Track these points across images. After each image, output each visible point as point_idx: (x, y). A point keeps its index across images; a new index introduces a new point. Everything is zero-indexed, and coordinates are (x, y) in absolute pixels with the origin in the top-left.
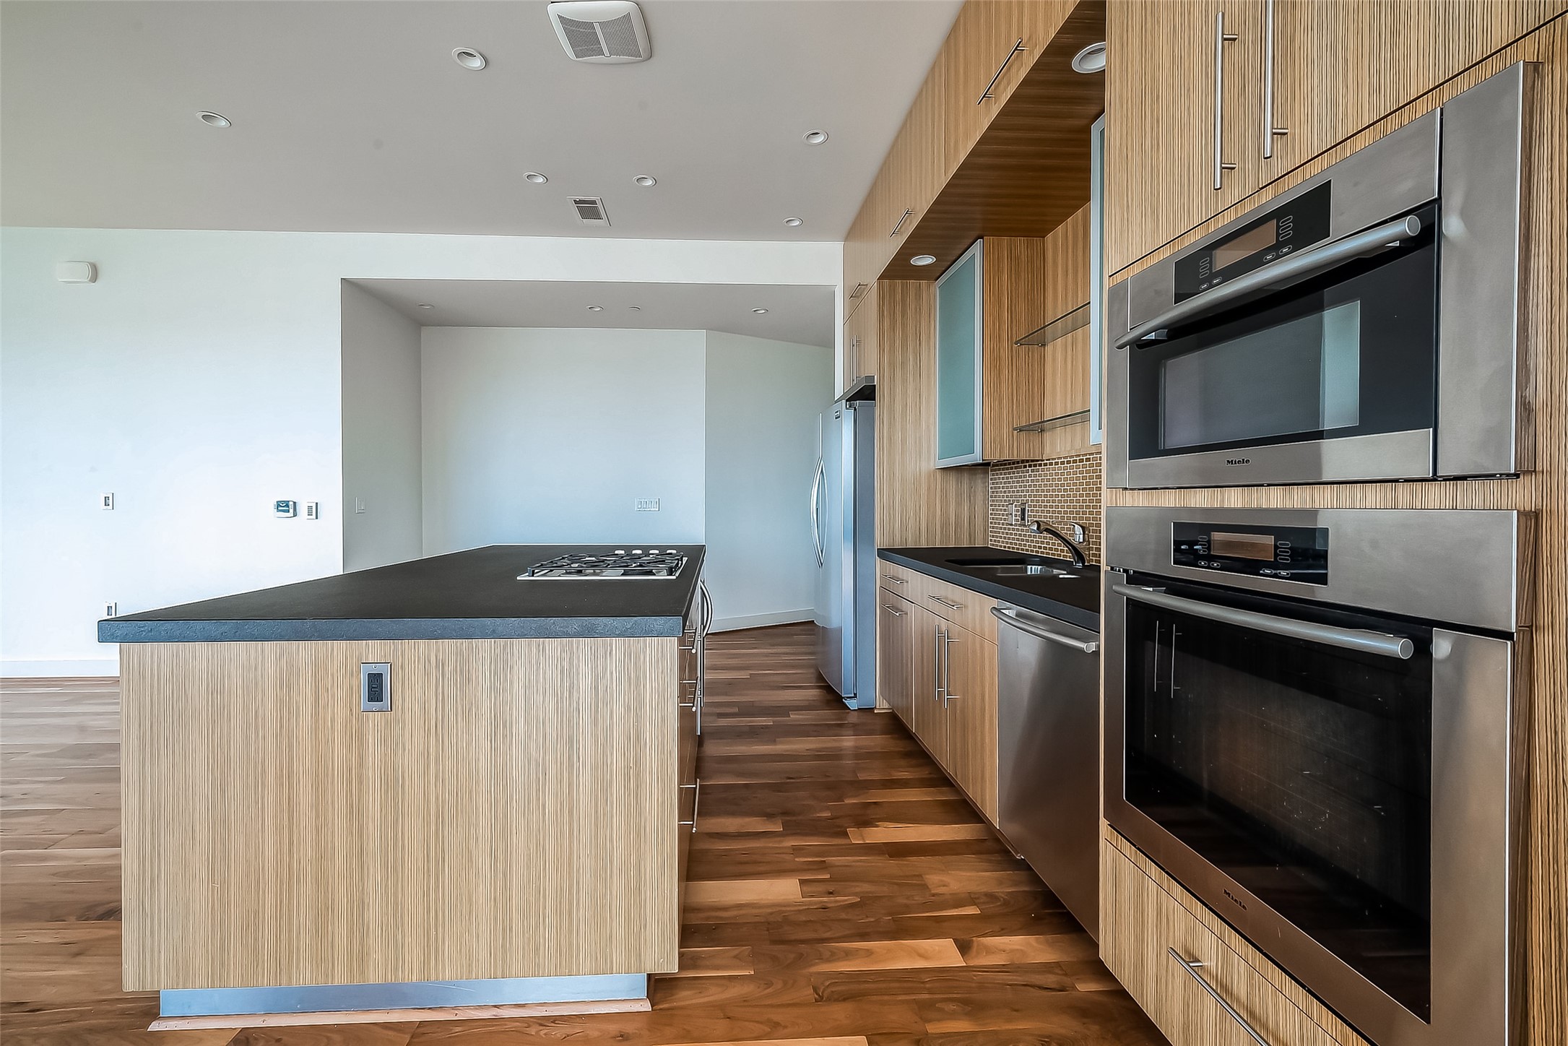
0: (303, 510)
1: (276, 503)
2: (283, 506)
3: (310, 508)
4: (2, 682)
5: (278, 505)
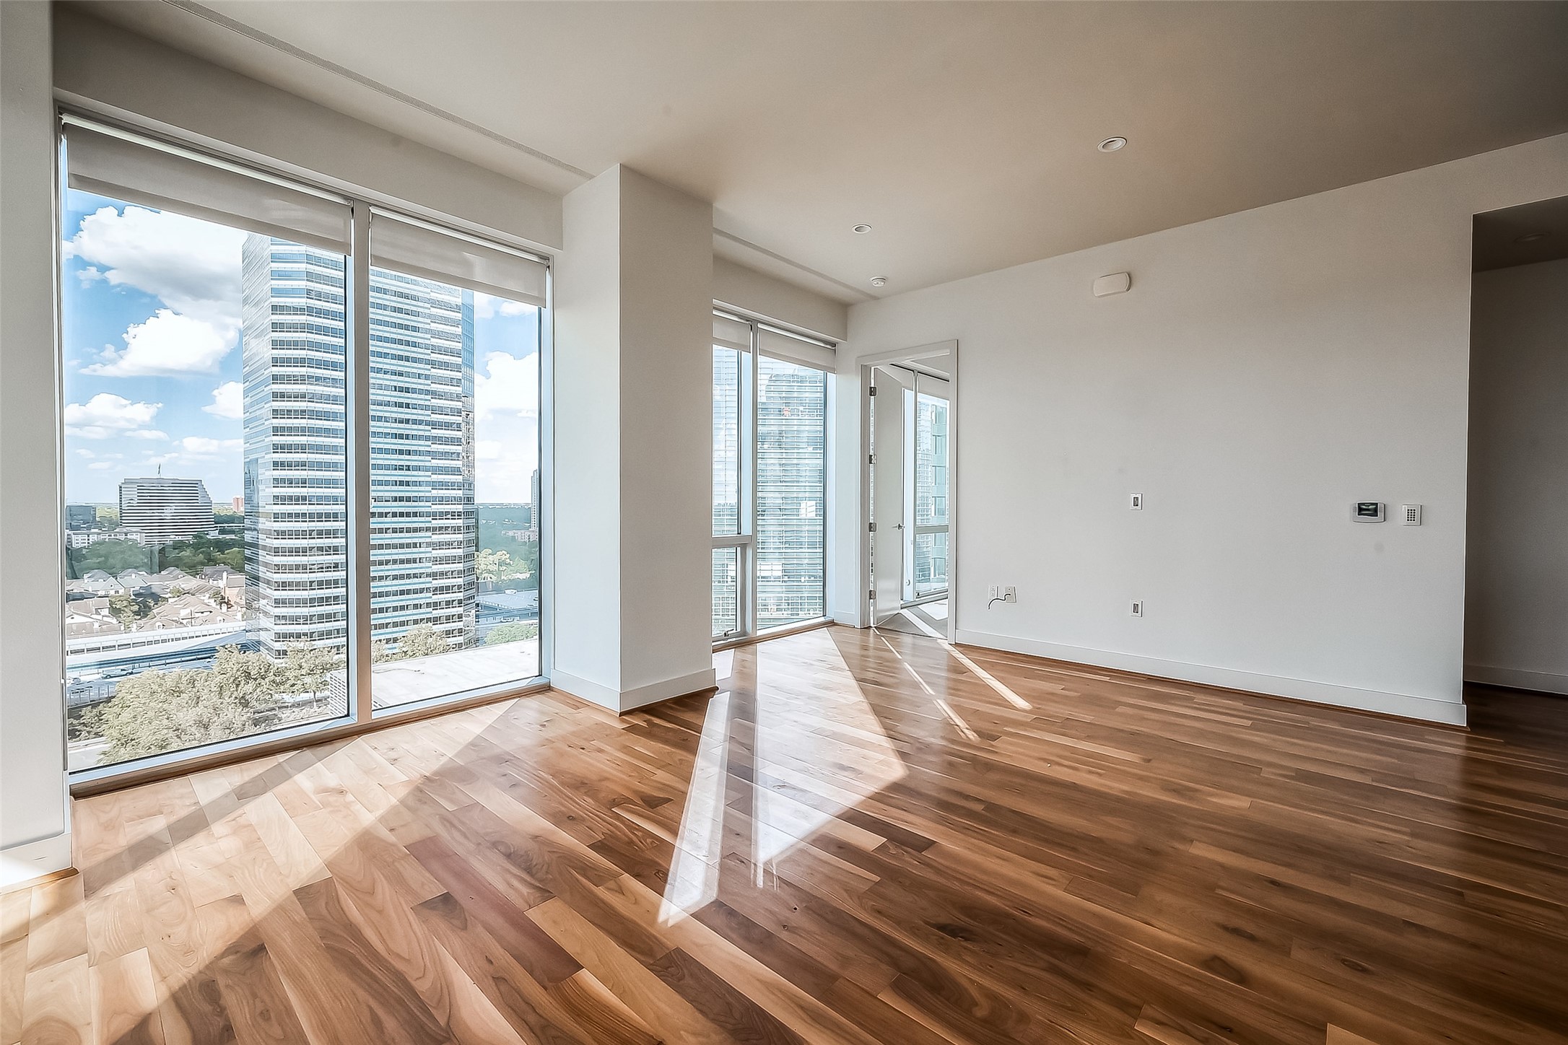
0: (1399, 515)
1: (1356, 506)
2: (1368, 510)
3: (1411, 512)
5: (1359, 507)
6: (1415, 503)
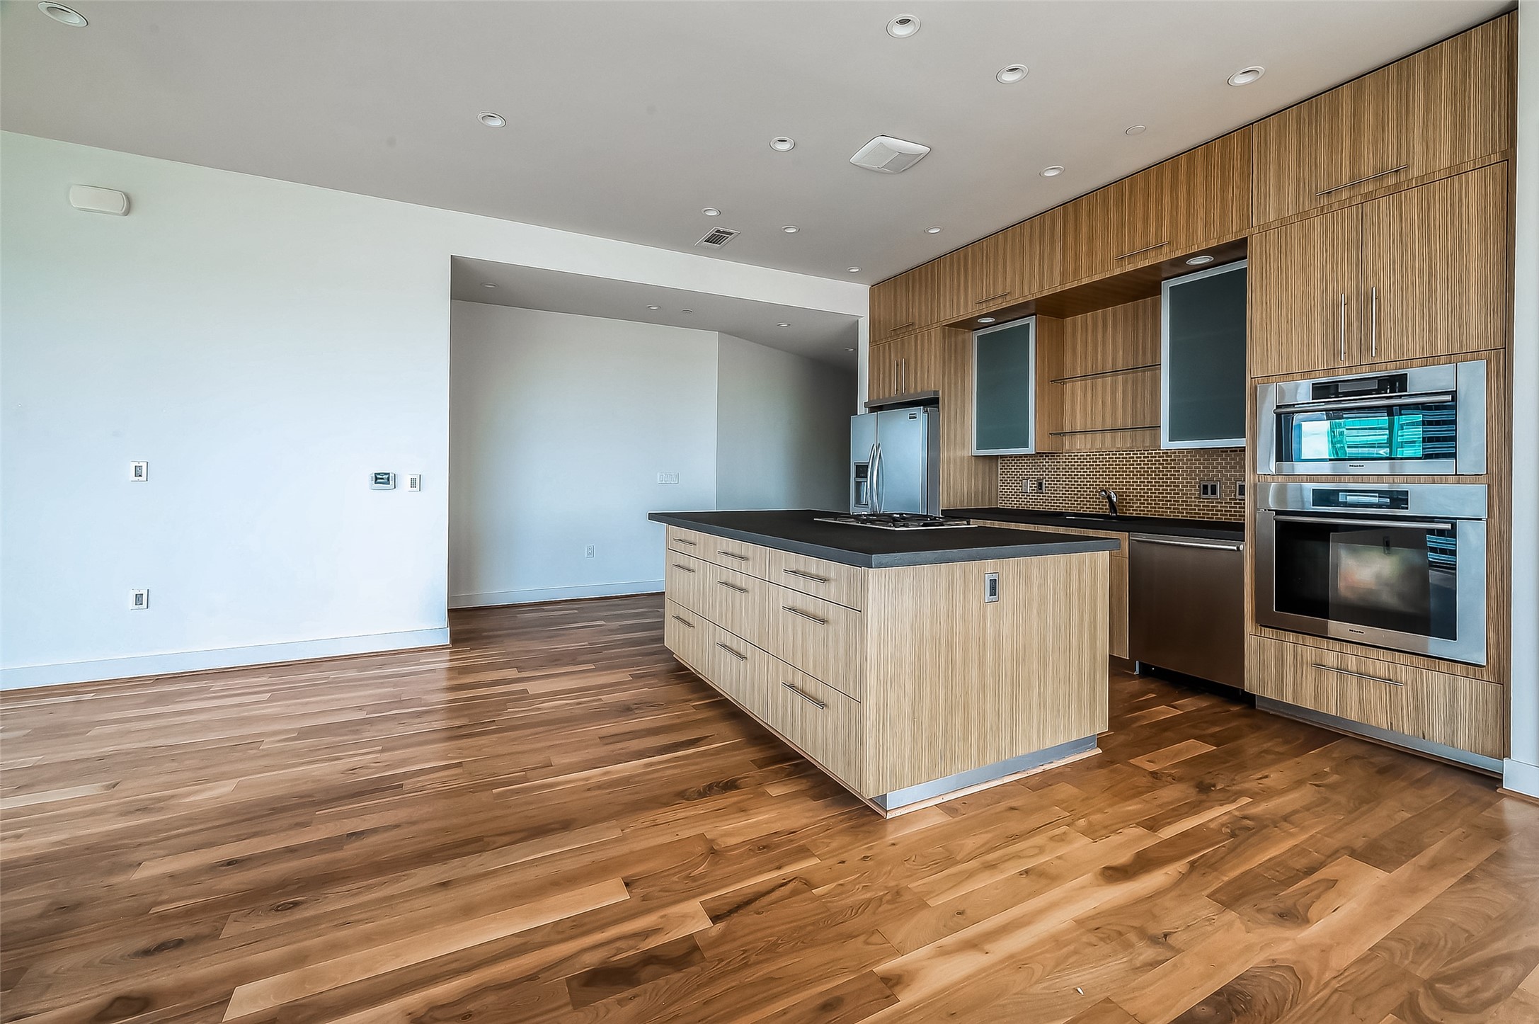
0: (404, 482)
1: (374, 476)
2: (382, 479)
3: (413, 480)
4: (2, 696)
5: (376, 477)
6: (416, 472)
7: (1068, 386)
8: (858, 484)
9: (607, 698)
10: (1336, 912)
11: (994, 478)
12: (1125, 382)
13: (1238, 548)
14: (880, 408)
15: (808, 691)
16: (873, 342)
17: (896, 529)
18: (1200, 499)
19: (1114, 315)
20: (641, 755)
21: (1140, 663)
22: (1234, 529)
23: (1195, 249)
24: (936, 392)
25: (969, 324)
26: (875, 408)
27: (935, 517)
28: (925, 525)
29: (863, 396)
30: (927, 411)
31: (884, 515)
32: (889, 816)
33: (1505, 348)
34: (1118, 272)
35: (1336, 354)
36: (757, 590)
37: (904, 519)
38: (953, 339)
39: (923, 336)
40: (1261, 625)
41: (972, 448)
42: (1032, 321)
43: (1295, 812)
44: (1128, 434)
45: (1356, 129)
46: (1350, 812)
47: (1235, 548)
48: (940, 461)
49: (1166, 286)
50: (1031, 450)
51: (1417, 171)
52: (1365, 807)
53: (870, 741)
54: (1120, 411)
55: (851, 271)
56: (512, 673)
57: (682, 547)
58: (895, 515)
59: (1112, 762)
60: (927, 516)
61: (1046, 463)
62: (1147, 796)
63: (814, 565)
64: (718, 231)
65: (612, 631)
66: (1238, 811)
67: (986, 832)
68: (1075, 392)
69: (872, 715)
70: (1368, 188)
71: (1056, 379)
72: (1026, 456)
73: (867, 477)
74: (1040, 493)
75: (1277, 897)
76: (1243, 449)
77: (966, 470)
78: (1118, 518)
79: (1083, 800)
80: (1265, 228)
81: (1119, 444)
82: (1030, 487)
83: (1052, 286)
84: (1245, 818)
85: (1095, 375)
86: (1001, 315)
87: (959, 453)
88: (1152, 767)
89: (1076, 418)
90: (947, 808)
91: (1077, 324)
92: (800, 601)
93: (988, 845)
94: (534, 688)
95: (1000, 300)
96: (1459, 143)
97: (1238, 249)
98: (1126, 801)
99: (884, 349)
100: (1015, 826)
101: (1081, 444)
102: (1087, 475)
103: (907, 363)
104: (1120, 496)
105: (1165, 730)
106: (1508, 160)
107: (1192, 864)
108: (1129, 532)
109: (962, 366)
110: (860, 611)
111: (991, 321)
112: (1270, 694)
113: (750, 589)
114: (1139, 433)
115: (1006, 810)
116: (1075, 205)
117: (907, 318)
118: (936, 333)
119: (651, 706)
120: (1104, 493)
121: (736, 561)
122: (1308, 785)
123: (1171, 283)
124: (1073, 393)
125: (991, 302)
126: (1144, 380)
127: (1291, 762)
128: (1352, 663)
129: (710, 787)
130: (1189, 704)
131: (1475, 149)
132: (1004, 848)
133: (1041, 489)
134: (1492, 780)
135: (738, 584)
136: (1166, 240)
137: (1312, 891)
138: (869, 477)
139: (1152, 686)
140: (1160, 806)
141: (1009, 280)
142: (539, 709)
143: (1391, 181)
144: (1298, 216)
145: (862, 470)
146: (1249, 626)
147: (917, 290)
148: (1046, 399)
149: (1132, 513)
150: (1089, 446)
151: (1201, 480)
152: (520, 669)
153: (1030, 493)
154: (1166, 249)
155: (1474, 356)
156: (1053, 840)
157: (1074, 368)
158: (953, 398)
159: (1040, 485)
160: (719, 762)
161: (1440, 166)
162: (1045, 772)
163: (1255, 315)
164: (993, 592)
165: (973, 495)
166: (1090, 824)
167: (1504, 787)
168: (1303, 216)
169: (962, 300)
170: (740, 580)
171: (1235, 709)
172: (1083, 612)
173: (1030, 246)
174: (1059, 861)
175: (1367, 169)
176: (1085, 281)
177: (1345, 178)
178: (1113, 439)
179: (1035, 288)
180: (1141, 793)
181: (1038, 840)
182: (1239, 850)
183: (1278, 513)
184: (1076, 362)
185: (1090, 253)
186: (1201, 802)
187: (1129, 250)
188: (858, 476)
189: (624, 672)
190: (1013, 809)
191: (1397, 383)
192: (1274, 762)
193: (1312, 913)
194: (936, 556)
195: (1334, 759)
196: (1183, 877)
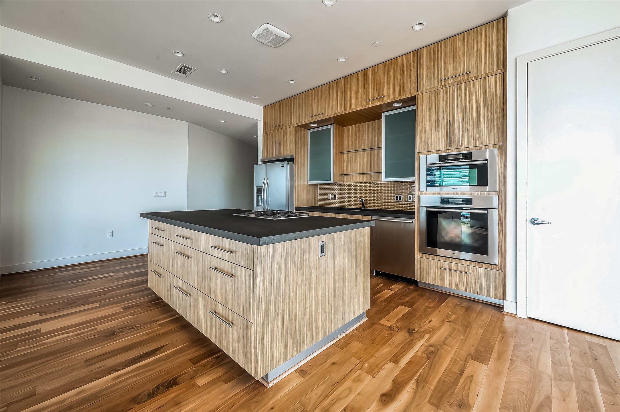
7: (346, 155)
8: (258, 196)
9: (101, 327)
10: (478, 396)
11: (316, 194)
12: (368, 154)
13: (413, 222)
14: (268, 162)
15: (224, 315)
16: (265, 132)
17: (275, 219)
18: (395, 201)
19: (364, 126)
20: (112, 371)
21: (375, 271)
22: (411, 214)
23: (396, 99)
24: (293, 155)
25: (306, 126)
26: (265, 162)
27: (293, 212)
28: (288, 216)
29: (260, 156)
30: (289, 164)
31: (269, 211)
32: (270, 385)
33: (503, 144)
34: (367, 106)
35: (448, 144)
36: (196, 257)
37: (278, 213)
38: (300, 133)
39: (287, 130)
40: (421, 253)
41: (308, 180)
42: (332, 127)
43: (446, 338)
44: (369, 175)
45: (454, 56)
46: (464, 334)
47: (412, 222)
48: (294, 186)
49: (384, 115)
50: (332, 181)
51: (474, 75)
52: (468, 330)
53: (259, 345)
54: (366, 166)
55: (254, 98)
56: (36, 317)
57: (157, 232)
58: (274, 212)
59: (373, 324)
60: (289, 212)
61: (337, 186)
62: (390, 342)
63: (228, 243)
64: (184, 66)
65: (118, 279)
66: (426, 343)
67: (322, 384)
68: (348, 157)
69: (260, 329)
70: (458, 79)
71: (341, 152)
72: (329, 184)
73: (261, 193)
74: (335, 200)
75: (454, 395)
76: (414, 182)
77: (305, 190)
78: (365, 210)
79: (365, 350)
80: (422, 92)
81: (365, 180)
82: (331, 197)
83: (341, 111)
84: (430, 346)
85: (356, 151)
86: (320, 123)
87: (302, 183)
88: (389, 324)
89: (349, 169)
90: (302, 372)
91: (349, 129)
92: (219, 264)
93: (323, 395)
94: (45, 327)
95: (320, 116)
96: (488, 65)
97: (411, 101)
98: (382, 347)
99: (270, 135)
100: (336, 376)
101: (351, 179)
102: (353, 192)
103: (280, 142)
104: (366, 201)
105: (390, 302)
106: (503, 73)
107: (417, 380)
108: (371, 216)
109: (303, 145)
110: (253, 270)
111: (316, 125)
112: (424, 281)
113: (193, 256)
114: (373, 175)
115: (331, 366)
116: (350, 77)
117: (280, 122)
118: (292, 130)
119: (131, 329)
120: (360, 200)
121: (185, 240)
122: (446, 323)
123: (386, 114)
124: (348, 158)
125: (316, 117)
126: (374, 154)
127: (437, 312)
128: (453, 267)
129: (158, 388)
130: (397, 287)
131: (493, 68)
132: (332, 394)
133: (335, 198)
134: (500, 308)
135: (186, 253)
136: (386, 94)
137: (465, 385)
138: (263, 193)
139: (381, 280)
140: (396, 347)
141: (323, 108)
142: (44, 344)
143: (466, 77)
144: (434, 88)
145: (259, 190)
146: (417, 253)
147: (284, 111)
148: (338, 159)
149: (370, 208)
150: (354, 180)
151: (395, 194)
152: (41, 313)
153: (331, 200)
154: (386, 98)
155: (494, 146)
156: (355, 382)
157: (348, 148)
158: (300, 158)
159: (335, 196)
160: (169, 365)
161: (482, 73)
162: (346, 335)
163: (419, 128)
164: (323, 251)
165: (308, 201)
166: (370, 366)
167: (504, 311)
168: (436, 88)
169: (304, 115)
170: (187, 251)
171: (412, 287)
172: (360, 256)
173: (332, 93)
174: (360, 396)
175: (458, 72)
176: (354, 110)
177: (450, 75)
178: (363, 177)
179: (334, 112)
180: (387, 341)
181: (348, 383)
182: (433, 367)
183: (427, 207)
184: (349, 146)
185: (356, 98)
186: (412, 340)
187: (372, 98)
188: (257, 193)
189: (118, 306)
190: (334, 364)
191: (468, 156)
192: (431, 313)
193: (471, 401)
194: (295, 235)
195: (450, 307)
196: (416, 391)
